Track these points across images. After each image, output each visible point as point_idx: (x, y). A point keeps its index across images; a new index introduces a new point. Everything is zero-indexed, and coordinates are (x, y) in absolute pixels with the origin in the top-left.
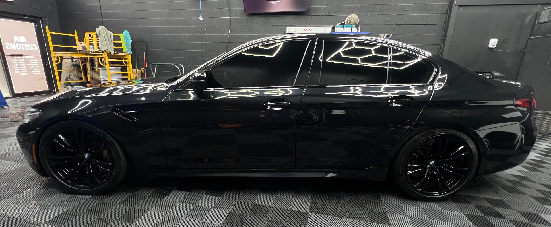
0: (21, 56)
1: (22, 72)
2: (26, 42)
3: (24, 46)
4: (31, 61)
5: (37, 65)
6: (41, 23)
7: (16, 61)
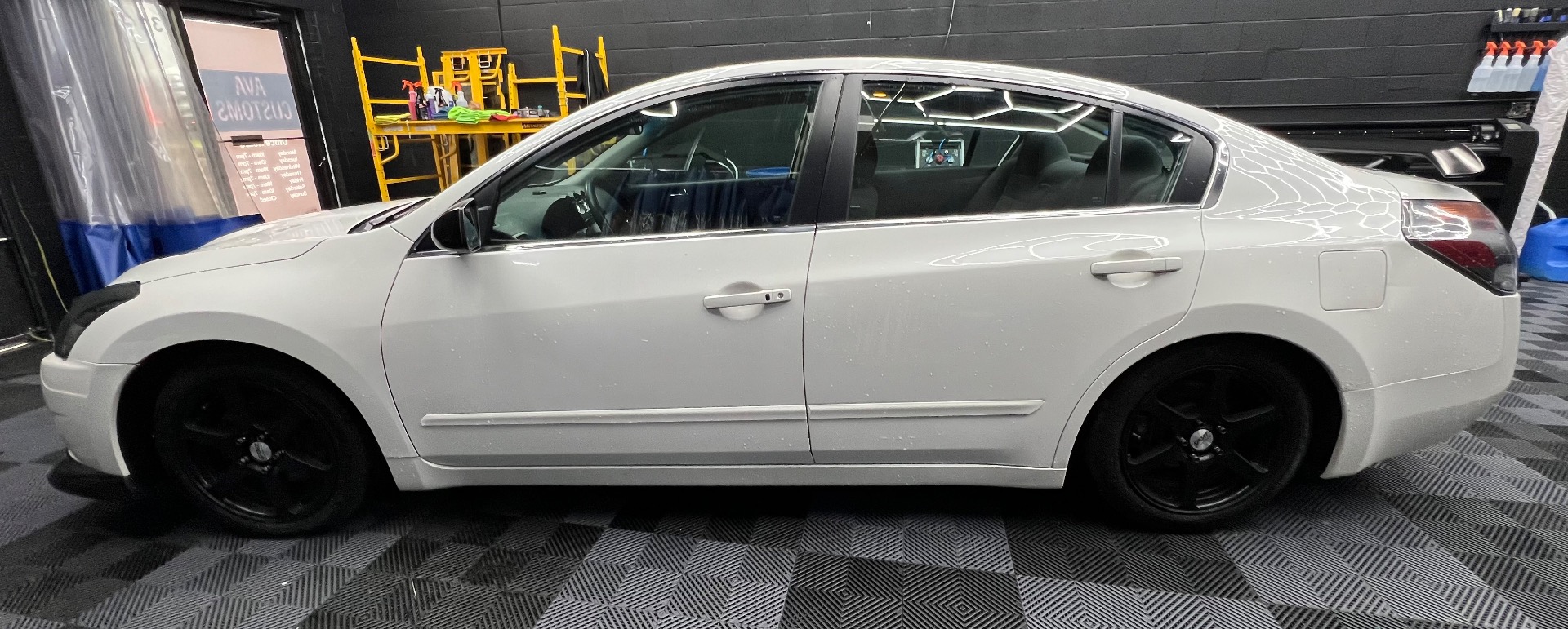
0: (258, 140)
1: (264, 192)
2: (265, 94)
3: (262, 109)
4: (283, 157)
5: (298, 166)
6: (298, 28)
7: (246, 159)
